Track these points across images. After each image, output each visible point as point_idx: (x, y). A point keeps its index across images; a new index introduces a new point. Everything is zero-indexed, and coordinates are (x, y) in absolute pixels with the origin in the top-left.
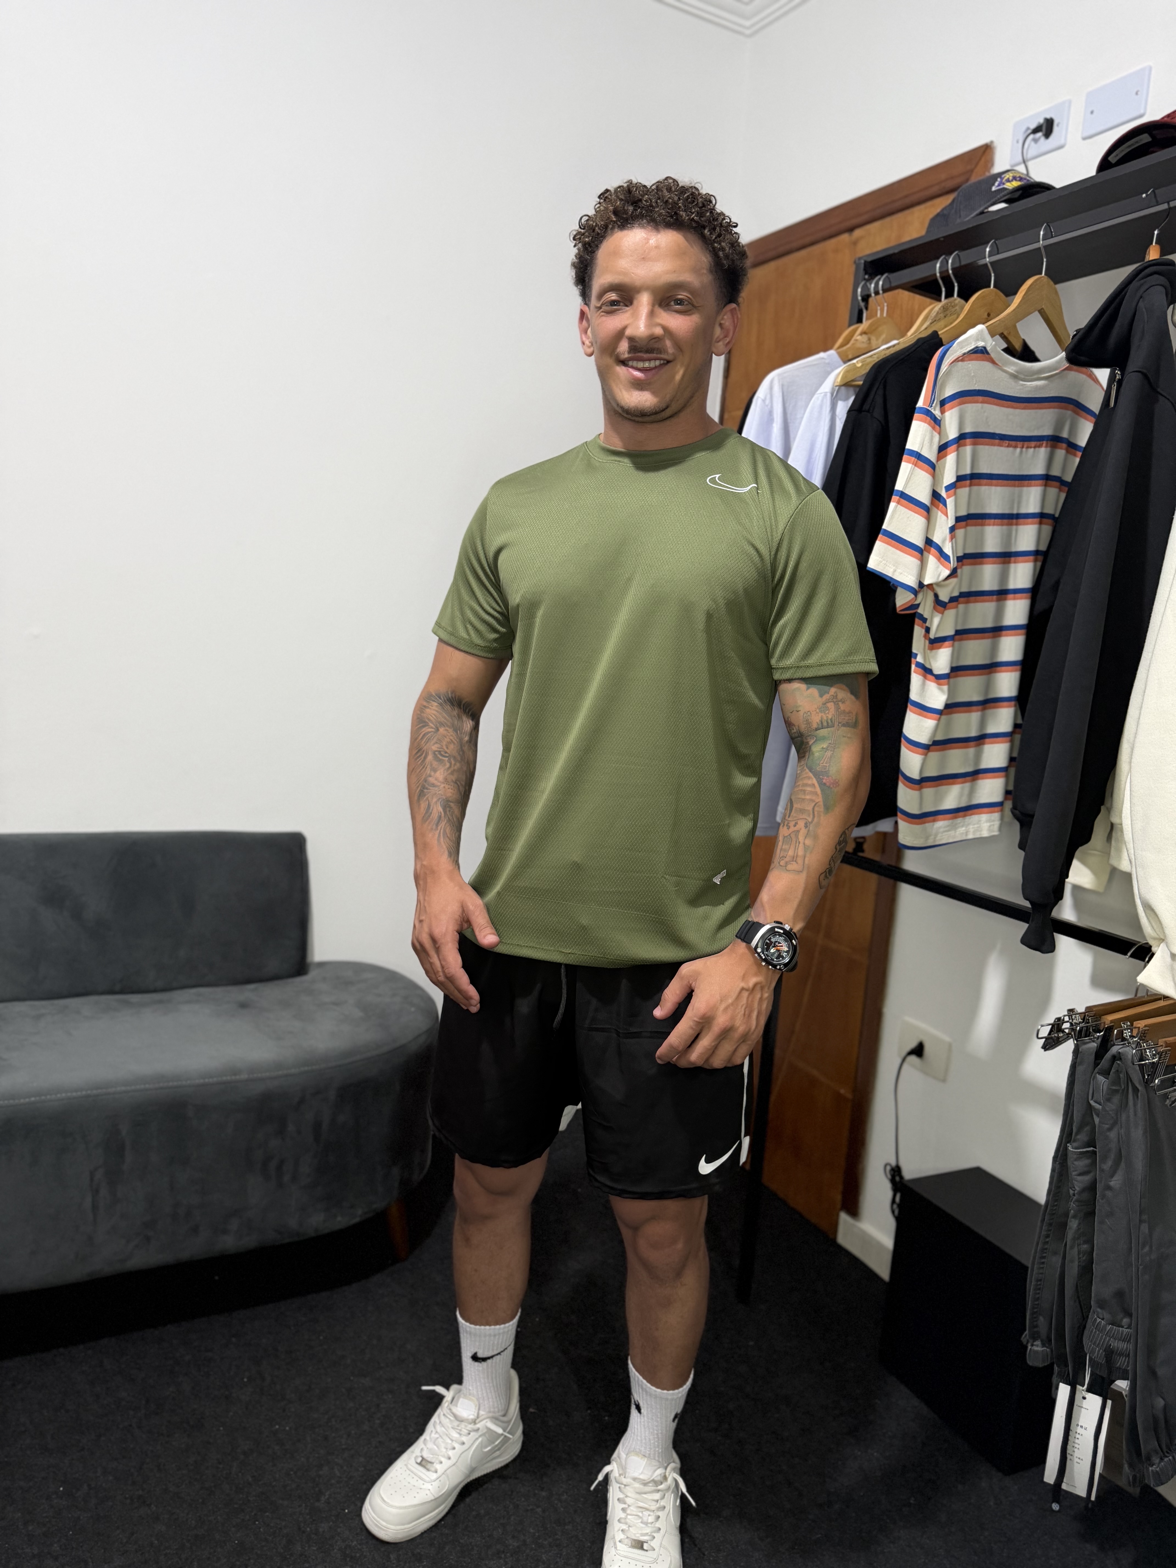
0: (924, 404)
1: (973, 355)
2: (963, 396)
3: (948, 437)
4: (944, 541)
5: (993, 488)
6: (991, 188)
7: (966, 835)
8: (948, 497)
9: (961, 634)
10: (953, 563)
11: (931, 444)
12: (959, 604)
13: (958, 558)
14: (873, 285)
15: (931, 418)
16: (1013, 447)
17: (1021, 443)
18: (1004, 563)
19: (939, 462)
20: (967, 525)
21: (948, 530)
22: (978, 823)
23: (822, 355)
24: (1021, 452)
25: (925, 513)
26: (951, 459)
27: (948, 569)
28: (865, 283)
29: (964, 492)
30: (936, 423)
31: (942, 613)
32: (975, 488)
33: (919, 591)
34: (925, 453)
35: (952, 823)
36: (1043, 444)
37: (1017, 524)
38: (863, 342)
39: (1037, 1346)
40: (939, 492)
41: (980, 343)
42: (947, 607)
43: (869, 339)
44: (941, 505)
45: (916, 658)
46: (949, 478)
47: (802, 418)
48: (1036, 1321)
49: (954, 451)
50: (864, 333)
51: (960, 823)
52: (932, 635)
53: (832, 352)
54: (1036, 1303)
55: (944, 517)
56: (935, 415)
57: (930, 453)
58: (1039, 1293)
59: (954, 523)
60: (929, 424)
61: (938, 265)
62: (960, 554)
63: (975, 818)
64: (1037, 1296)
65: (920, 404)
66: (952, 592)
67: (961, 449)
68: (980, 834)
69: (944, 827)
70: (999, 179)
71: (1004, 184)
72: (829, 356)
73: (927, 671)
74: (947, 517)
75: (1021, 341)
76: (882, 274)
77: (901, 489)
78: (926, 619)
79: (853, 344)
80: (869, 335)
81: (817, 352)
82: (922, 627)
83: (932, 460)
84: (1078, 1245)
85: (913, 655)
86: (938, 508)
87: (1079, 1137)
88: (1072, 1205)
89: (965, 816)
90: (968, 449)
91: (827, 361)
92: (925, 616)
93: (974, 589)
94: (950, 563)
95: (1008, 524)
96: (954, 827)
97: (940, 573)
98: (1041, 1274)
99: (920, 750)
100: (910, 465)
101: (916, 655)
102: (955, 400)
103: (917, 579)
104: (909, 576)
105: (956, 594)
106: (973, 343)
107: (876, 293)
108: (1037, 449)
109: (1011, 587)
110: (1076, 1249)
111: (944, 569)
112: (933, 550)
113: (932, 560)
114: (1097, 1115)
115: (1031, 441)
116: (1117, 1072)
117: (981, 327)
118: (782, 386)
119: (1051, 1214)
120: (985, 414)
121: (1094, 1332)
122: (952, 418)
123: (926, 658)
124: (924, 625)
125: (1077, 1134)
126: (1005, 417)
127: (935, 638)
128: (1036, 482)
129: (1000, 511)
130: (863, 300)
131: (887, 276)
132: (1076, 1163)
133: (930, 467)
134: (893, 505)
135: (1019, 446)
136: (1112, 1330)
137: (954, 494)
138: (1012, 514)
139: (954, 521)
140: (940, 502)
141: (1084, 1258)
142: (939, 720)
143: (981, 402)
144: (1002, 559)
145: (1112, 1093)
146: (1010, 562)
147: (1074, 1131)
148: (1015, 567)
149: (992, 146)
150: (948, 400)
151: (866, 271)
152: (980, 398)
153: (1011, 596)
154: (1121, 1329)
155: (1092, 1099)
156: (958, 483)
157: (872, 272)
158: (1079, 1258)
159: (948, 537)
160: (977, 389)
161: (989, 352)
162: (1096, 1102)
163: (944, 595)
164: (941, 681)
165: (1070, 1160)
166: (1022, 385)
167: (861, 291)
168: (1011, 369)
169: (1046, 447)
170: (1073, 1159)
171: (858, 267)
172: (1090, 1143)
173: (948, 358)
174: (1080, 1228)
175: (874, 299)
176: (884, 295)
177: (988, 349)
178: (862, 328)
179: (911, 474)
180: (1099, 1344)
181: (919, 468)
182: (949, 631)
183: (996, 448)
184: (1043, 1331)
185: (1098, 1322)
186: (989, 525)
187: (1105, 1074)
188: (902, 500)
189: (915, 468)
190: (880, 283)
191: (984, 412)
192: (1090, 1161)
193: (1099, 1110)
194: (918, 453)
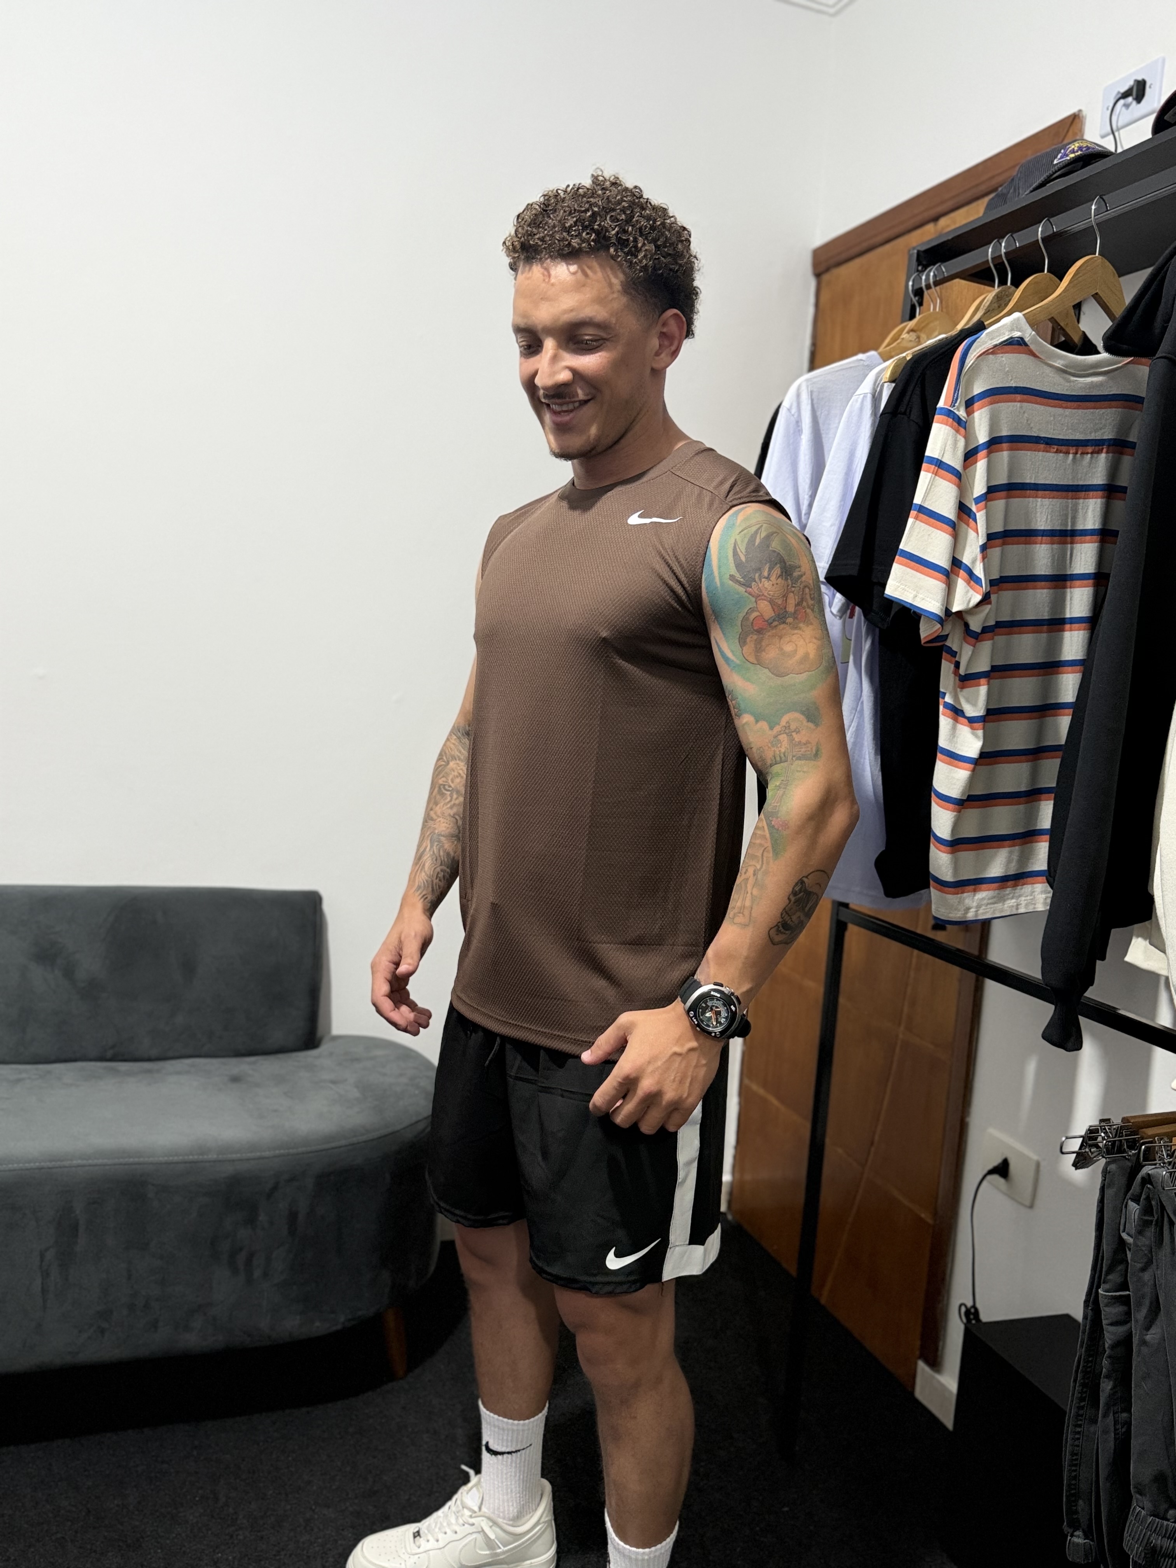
0: (945, 403)
1: (1007, 347)
2: (994, 394)
3: (978, 441)
4: (974, 562)
5: (1040, 500)
6: (1053, 161)
7: (1017, 909)
8: (978, 511)
9: (998, 671)
10: (984, 587)
11: (954, 450)
12: (996, 635)
13: (991, 581)
14: (924, 277)
15: (953, 419)
16: (1064, 453)
17: (1075, 448)
18: (1055, 588)
19: (967, 471)
20: (1004, 544)
21: (979, 550)
22: (1031, 895)
23: (861, 356)
24: (1074, 458)
25: (950, 529)
26: (981, 466)
27: (979, 594)
28: (918, 275)
29: (999, 504)
30: (961, 425)
31: (974, 646)
32: (1015, 502)
33: (946, 620)
34: (948, 460)
35: (999, 894)
36: (1103, 449)
37: (1072, 543)
38: (911, 341)
39: (1078, 1537)
40: (969, 506)
41: (1016, 333)
42: (979, 638)
43: (918, 337)
44: (971, 520)
45: (944, 698)
46: (979, 488)
47: (837, 428)
48: (1076, 1506)
49: (984, 458)
50: (912, 330)
51: (1008, 894)
52: (962, 671)
53: (872, 353)
56: (959, 417)
57: (955, 460)
58: (1075, 1471)
59: (985, 541)
60: (952, 427)
61: (990, 250)
62: (996, 576)
63: (1027, 889)
64: (1074, 1474)
65: (941, 404)
66: (985, 620)
67: (995, 456)
68: (1035, 908)
69: (989, 899)
70: (1062, 151)
71: (1067, 155)
72: (868, 357)
73: (957, 712)
74: (978, 533)
75: (1081, 333)
76: (934, 264)
77: (919, 503)
78: (956, 652)
79: (898, 344)
80: (918, 332)
82: (950, 662)
83: (956, 467)
84: (1114, 1414)
85: (941, 695)
86: (968, 525)
87: (1110, 1277)
88: (1105, 1362)
89: (1015, 886)
90: (1004, 456)
91: (866, 364)
92: (955, 648)
93: (1018, 618)
94: (982, 587)
95: (1060, 543)
96: (1002, 899)
97: (970, 598)
98: (1078, 1446)
99: (951, 806)
100: (930, 475)
101: (945, 694)
102: (984, 398)
103: (943, 605)
104: (933, 602)
105: (992, 623)
106: (1007, 333)
107: (928, 287)
108: (1095, 455)
109: (1068, 616)
110: (1111, 1417)
111: (975, 593)
112: (962, 572)
113: (961, 585)
114: (1130, 1250)
115: (1087, 446)
116: (1148, 1199)
117: (1017, 315)
118: (812, 392)
119: (1085, 1372)
120: (1026, 415)
121: (1134, 1524)
122: (980, 419)
123: (956, 697)
124: (954, 660)
125: (1107, 1273)
126: (1052, 418)
127: (966, 675)
128: (1095, 493)
129: (1049, 528)
130: (915, 295)
131: (940, 266)
132: (1107, 1309)
133: (956, 476)
134: (910, 521)
135: (1071, 452)
136: (1154, 1522)
137: (986, 507)
138: (1066, 531)
139: (986, 538)
140: (969, 516)
141: (1124, 1430)
142: (973, 770)
143: (1020, 401)
144: (1054, 583)
145: (1144, 1225)
146: (1065, 587)
147: (1104, 1269)
148: (1071, 593)
149: (1081, 115)
150: (976, 399)
151: (919, 261)
152: (1019, 397)
153: (1067, 626)
154: (1165, 1523)
155: (1124, 1231)
156: (991, 495)
157: (924, 263)
158: (1116, 1430)
159: (979, 556)
160: (1014, 385)
161: (1028, 343)
162: (1128, 1234)
163: (975, 625)
164: (975, 725)
165: (1101, 1305)
166: (1074, 381)
167: (913, 286)
168: (1058, 364)
169: (1107, 452)
170: (1106, 1306)
171: (910, 256)
172: (1124, 1286)
173: (975, 350)
174: (1116, 1392)
175: (926, 293)
176: (938, 288)
177: (1026, 340)
178: (912, 324)
179: (932, 484)
180: (1138, 1539)
181: (942, 478)
182: (983, 666)
183: (1041, 453)
184: (1083, 1518)
185: (1137, 1511)
186: (1036, 543)
187: (1136, 1200)
188: (921, 515)
189: (937, 477)
190: (932, 274)
191: (1024, 412)
192: (1125, 1308)
193: (1130, 1244)
194: (941, 461)
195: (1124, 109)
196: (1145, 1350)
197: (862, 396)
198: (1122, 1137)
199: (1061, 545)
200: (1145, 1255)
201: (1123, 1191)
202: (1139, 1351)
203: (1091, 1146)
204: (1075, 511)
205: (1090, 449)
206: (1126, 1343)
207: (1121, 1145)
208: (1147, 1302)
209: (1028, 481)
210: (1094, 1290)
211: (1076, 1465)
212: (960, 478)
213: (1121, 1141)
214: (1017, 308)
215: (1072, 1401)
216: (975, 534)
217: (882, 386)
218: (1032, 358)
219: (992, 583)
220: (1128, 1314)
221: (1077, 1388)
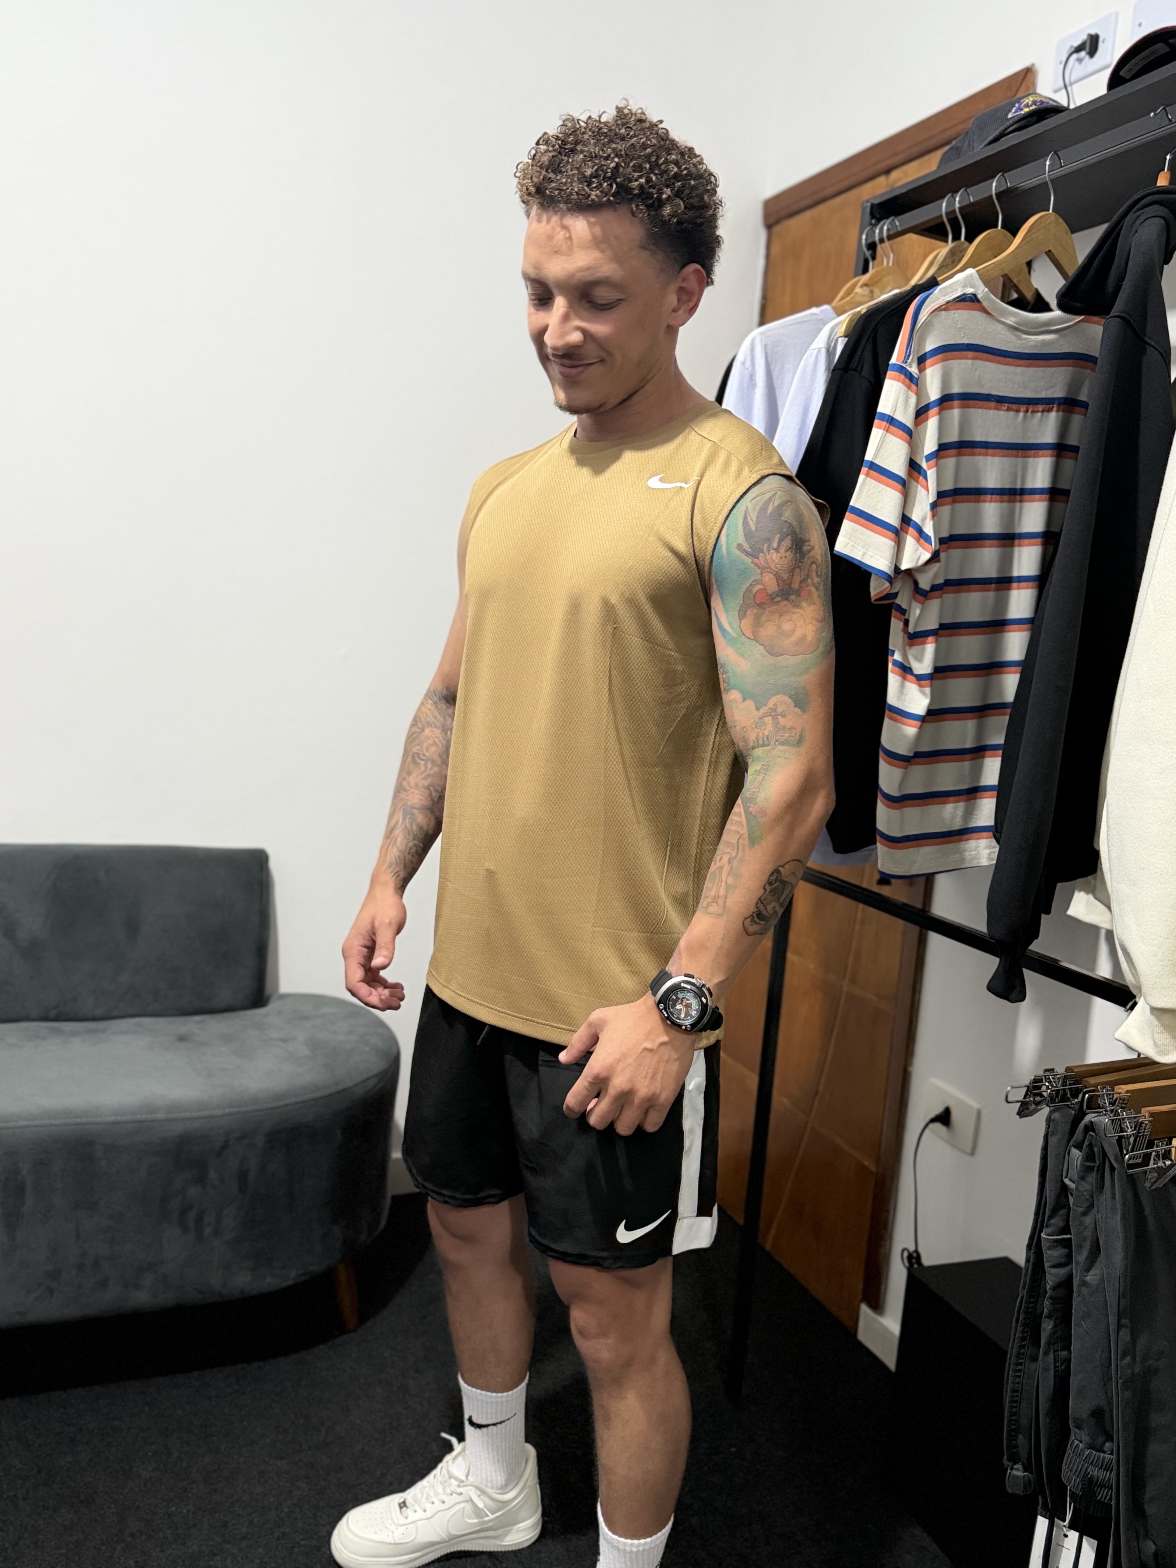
0: (898, 359)
1: (958, 303)
2: (947, 350)
3: (929, 398)
4: (924, 519)
5: (989, 458)
6: (1007, 115)
7: (961, 863)
8: (929, 469)
9: (947, 628)
10: (934, 545)
11: (906, 407)
12: (944, 593)
13: (940, 539)
14: (877, 231)
15: (905, 375)
16: (1014, 411)
17: (1025, 406)
18: (1005, 546)
19: (919, 428)
20: (954, 502)
21: (929, 507)
22: (978, 850)
23: (814, 310)
24: (1025, 418)
25: (900, 487)
26: (932, 423)
27: (929, 552)
28: (872, 229)
29: (950, 462)
30: (912, 381)
31: (923, 604)
32: (966, 459)
33: (895, 578)
34: (899, 416)
35: (943, 849)
36: (1053, 407)
37: (1021, 501)
38: (864, 295)
39: (1018, 1470)
40: (919, 462)
41: (969, 289)
42: (928, 596)
43: (872, 292)
44: (921, 478)
45: (892, 655)
46: (930, 445)
47: (791, 383)
48: (1016, 1440)
49: (935, 415)
50: (865, 285)
51: (952, 849)
52: (911, 629)
53: (826, 307)
54: (1014, 1418)
55: (924, 492)
56: (911, 374)
57: (906, 417)
58: (1016, 1407)
59: (935, 499)
60: (904, 383)
61: (944, 205)
62: (945, 534)
63: (972, 844)
64: (1014, 1410)
65: (894, 360)
66: (934, 578)
67: (946, 413)
68: (982, 862)
69: (933, 854)
70: (1017, 105)
71: (1022, 110)
72: (822, 311)
73: (905, 670)
74: (927, 490)
75: (1034, 290)
76: (888, 218)
77: (870, 460)
78: (906, 610)
79: (852, 298)
80: (872, 288)
81: (809, 307)
82: (899, 619)
83: (907, 424)
84: (1054, 1351)
85: (890, 652)
86: (918, 482)
87: (1052, 1221)
88: (1047, 1303)
89: (959, 841)
90: (955, 413)
91: (819, 318)
92: (904, 606)
93: (967, 576)
94: (931, 545)
95: (1009, 501)
96: (946, 854)
97: (920, 556)
98: (1018, 1383)
99: (898, 763)
100: (881, 432)
101: (893, 651)
102: (936, 355)
103: (892, 563)
104: (884, 561)
105: (941, 581)
106: (960, 290)
107: (882, 241)
108: (1046, 414)
109: (1016, 573)
110: (1051, 1356)
111: (925, 551)
112: (911, 530)
113: (910, 542)
114: (1072, 1195)
115: (1038, 404)
116: (1090, 1146)
117: (970, 271)
118: (766, 346)
119: (1027, 1313)
120: (977, 372)
121: (1073, 1457)
122: (932, 376)
123: (905, 655)
124: (903, 618)
125: (1050, 1218)
126: (1003, 376)
127: (915, 633)
128: (1045, 452)
129: (998, 486)
130: (869, 249)
131: (893, 220)
132: (1049, 1252)
133: (907, 433)
134: (861, 477)
135: (1022, 409)
136: (1091, 1455)
137: (937, 465)
138: (1015, 489)
139: (936, 496)
140: (919, 473)
141: (1063, 1367)
142: (920, 728)
143: (972, 359)
144: (1002, 541)
145: (1086, 1170)
146: (1012, 546)
147: (1047, 1214)
148: (1020, 551)
149: (1033, 69)
150: (928, 356)
151: (872, 215)
152: (971, 354)
153: (1015, 585)
154: (1102, 1455)
155: (1066, 1177)
156: (941, 452)
157: (878, 216)
158: (1055, 1367)
159: (929, 514)
160: (966, 342)
161: (981, 300)
162: (1071, 1180)
163: (925, 583)
164: (923, 682)
165: (1044, 1248)
166: (1025, 339)
167: (866, 239)
168: (1010, 321)
169: (1057, 411)
170: (1049, 1249)
171: (864, 209)
172: (1066, 1230)
173: (928, 306)
174: (1057, 1331)
175: (879, 247)
176: (891, 242)
177: (979, 296)
178: (865, 278)
179: (883, 441)
180: (1076, 1471)
181: (893, 435)
182: (933, 625)
183: (992, 412)
184: (1023, 1452)
185: (1075, 1444)
186: (985, 501)
187: (1079, 1146)
188: (871, 472)
189: (888, 434)
190: (885, 228)
191: (976, 370)
192: (1066, 1251)
193: (1072, 1190)
194: (893, 418)
195: (1077, 63)
196: (1084, 1290)
197: (816, 350)
198: (1066, 1085)
199: (1011, 504)
200: (1087, 1199)
201: (1066, 1138)
202: (1079, 1292)
203: (1035, 1095)
204: (1025, 469)
205: (1041, 408)
206: (1067, 1284)
207: (1065, 1094)
208: (1087, 1245)
209: (978, 439)
210: (1037, 1234)
211: (1016, 1402)
212: (911, 435)
213: (1064, 1090)
214: (970, 264)
215: (1014, 1341)
216: (926, 492)
217: (837, 341)
218: (984, 315)
219: (942, 541)
220: (1069, 1256)
221: (1018, 1328)
